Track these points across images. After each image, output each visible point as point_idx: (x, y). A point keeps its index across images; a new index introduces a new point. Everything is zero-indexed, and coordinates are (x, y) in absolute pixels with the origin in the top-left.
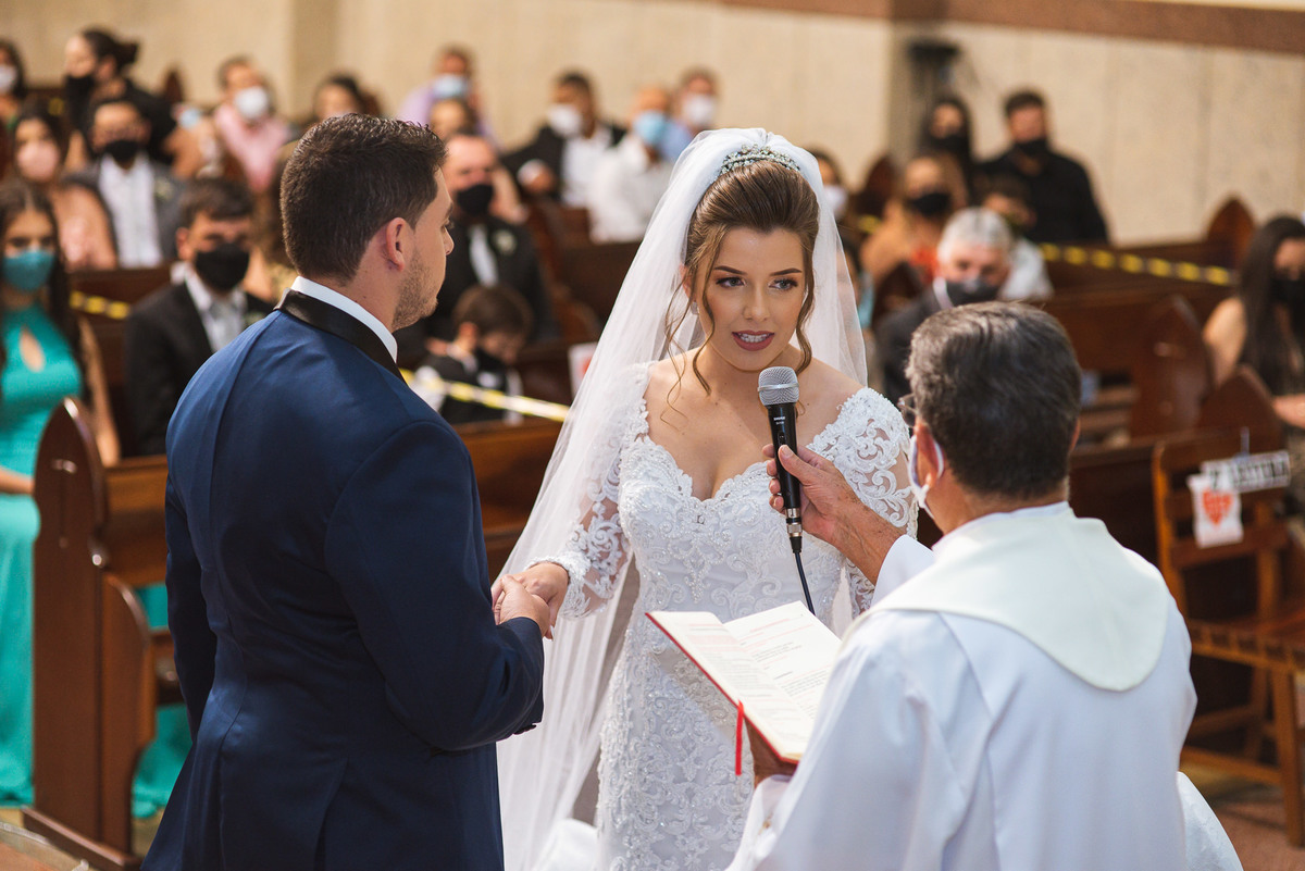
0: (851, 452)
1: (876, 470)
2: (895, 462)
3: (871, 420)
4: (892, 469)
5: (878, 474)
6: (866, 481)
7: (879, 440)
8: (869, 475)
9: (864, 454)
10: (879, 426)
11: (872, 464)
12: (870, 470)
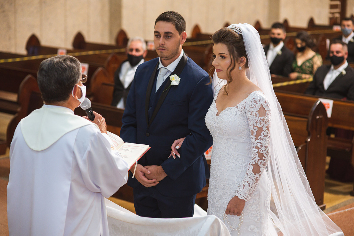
0: (248, 106)
1: (253, 111)
2: (259, 110)
3: (254, 98)
4: (257, 111)
5: (254, 112)
6: (251, 114)
7: (255, 104)
8: (251, 112)
9: (251, 107)
10: (255, 100)
11: (253, 110)
12: (252, 111)
